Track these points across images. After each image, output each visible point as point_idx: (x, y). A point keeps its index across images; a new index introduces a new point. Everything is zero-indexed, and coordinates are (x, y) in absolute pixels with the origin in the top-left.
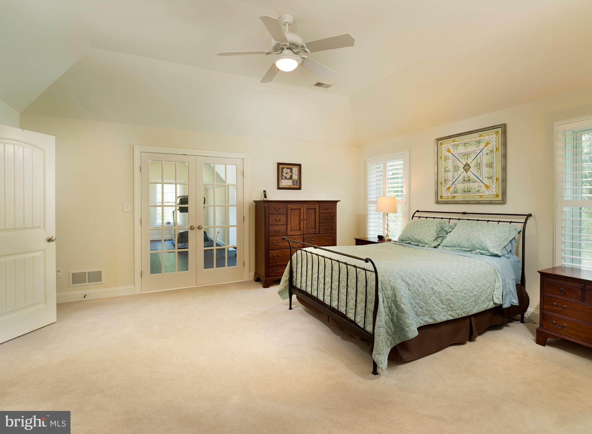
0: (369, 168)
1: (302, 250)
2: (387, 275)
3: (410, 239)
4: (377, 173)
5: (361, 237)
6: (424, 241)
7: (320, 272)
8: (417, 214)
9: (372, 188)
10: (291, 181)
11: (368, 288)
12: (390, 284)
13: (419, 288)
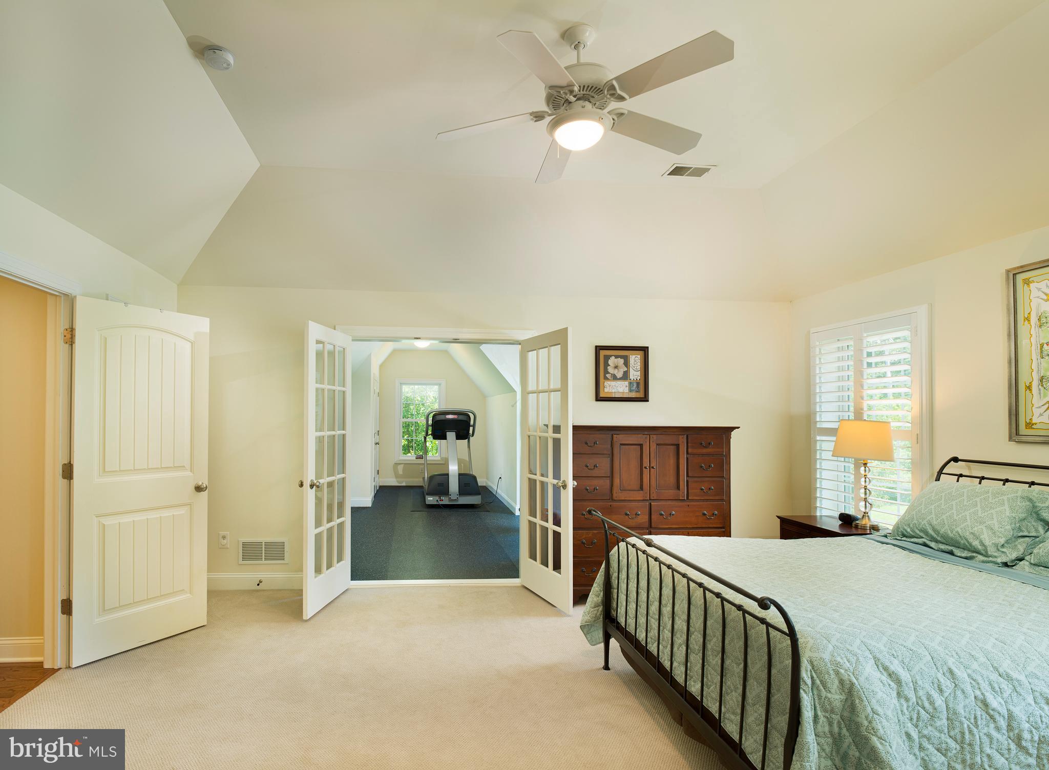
0: (818, 350)
1: (627, 543)
2: (830, 647)
3: (926, 533)
4: (839, 360)
5: (795, 512)
6: (971, 545)
7: (663, 602)
8: (952, 468)
9: (825, 397)
10: (626, 383)
11: (774, 671)
12: (837, 673)
13: (935, 695)
